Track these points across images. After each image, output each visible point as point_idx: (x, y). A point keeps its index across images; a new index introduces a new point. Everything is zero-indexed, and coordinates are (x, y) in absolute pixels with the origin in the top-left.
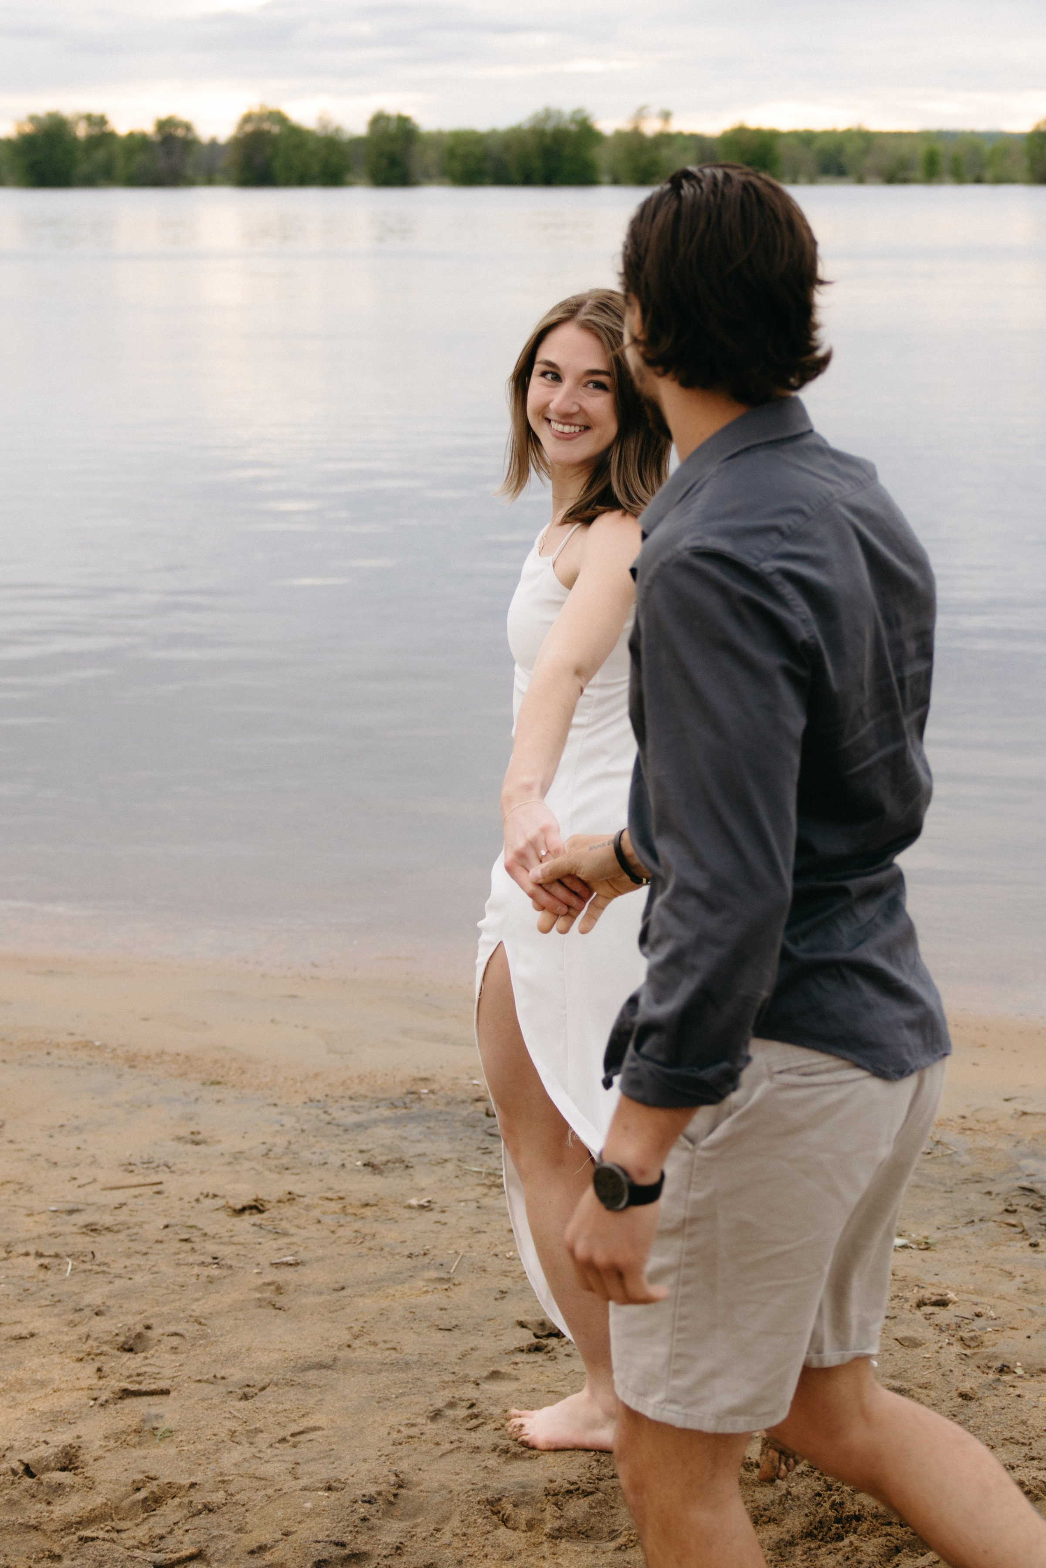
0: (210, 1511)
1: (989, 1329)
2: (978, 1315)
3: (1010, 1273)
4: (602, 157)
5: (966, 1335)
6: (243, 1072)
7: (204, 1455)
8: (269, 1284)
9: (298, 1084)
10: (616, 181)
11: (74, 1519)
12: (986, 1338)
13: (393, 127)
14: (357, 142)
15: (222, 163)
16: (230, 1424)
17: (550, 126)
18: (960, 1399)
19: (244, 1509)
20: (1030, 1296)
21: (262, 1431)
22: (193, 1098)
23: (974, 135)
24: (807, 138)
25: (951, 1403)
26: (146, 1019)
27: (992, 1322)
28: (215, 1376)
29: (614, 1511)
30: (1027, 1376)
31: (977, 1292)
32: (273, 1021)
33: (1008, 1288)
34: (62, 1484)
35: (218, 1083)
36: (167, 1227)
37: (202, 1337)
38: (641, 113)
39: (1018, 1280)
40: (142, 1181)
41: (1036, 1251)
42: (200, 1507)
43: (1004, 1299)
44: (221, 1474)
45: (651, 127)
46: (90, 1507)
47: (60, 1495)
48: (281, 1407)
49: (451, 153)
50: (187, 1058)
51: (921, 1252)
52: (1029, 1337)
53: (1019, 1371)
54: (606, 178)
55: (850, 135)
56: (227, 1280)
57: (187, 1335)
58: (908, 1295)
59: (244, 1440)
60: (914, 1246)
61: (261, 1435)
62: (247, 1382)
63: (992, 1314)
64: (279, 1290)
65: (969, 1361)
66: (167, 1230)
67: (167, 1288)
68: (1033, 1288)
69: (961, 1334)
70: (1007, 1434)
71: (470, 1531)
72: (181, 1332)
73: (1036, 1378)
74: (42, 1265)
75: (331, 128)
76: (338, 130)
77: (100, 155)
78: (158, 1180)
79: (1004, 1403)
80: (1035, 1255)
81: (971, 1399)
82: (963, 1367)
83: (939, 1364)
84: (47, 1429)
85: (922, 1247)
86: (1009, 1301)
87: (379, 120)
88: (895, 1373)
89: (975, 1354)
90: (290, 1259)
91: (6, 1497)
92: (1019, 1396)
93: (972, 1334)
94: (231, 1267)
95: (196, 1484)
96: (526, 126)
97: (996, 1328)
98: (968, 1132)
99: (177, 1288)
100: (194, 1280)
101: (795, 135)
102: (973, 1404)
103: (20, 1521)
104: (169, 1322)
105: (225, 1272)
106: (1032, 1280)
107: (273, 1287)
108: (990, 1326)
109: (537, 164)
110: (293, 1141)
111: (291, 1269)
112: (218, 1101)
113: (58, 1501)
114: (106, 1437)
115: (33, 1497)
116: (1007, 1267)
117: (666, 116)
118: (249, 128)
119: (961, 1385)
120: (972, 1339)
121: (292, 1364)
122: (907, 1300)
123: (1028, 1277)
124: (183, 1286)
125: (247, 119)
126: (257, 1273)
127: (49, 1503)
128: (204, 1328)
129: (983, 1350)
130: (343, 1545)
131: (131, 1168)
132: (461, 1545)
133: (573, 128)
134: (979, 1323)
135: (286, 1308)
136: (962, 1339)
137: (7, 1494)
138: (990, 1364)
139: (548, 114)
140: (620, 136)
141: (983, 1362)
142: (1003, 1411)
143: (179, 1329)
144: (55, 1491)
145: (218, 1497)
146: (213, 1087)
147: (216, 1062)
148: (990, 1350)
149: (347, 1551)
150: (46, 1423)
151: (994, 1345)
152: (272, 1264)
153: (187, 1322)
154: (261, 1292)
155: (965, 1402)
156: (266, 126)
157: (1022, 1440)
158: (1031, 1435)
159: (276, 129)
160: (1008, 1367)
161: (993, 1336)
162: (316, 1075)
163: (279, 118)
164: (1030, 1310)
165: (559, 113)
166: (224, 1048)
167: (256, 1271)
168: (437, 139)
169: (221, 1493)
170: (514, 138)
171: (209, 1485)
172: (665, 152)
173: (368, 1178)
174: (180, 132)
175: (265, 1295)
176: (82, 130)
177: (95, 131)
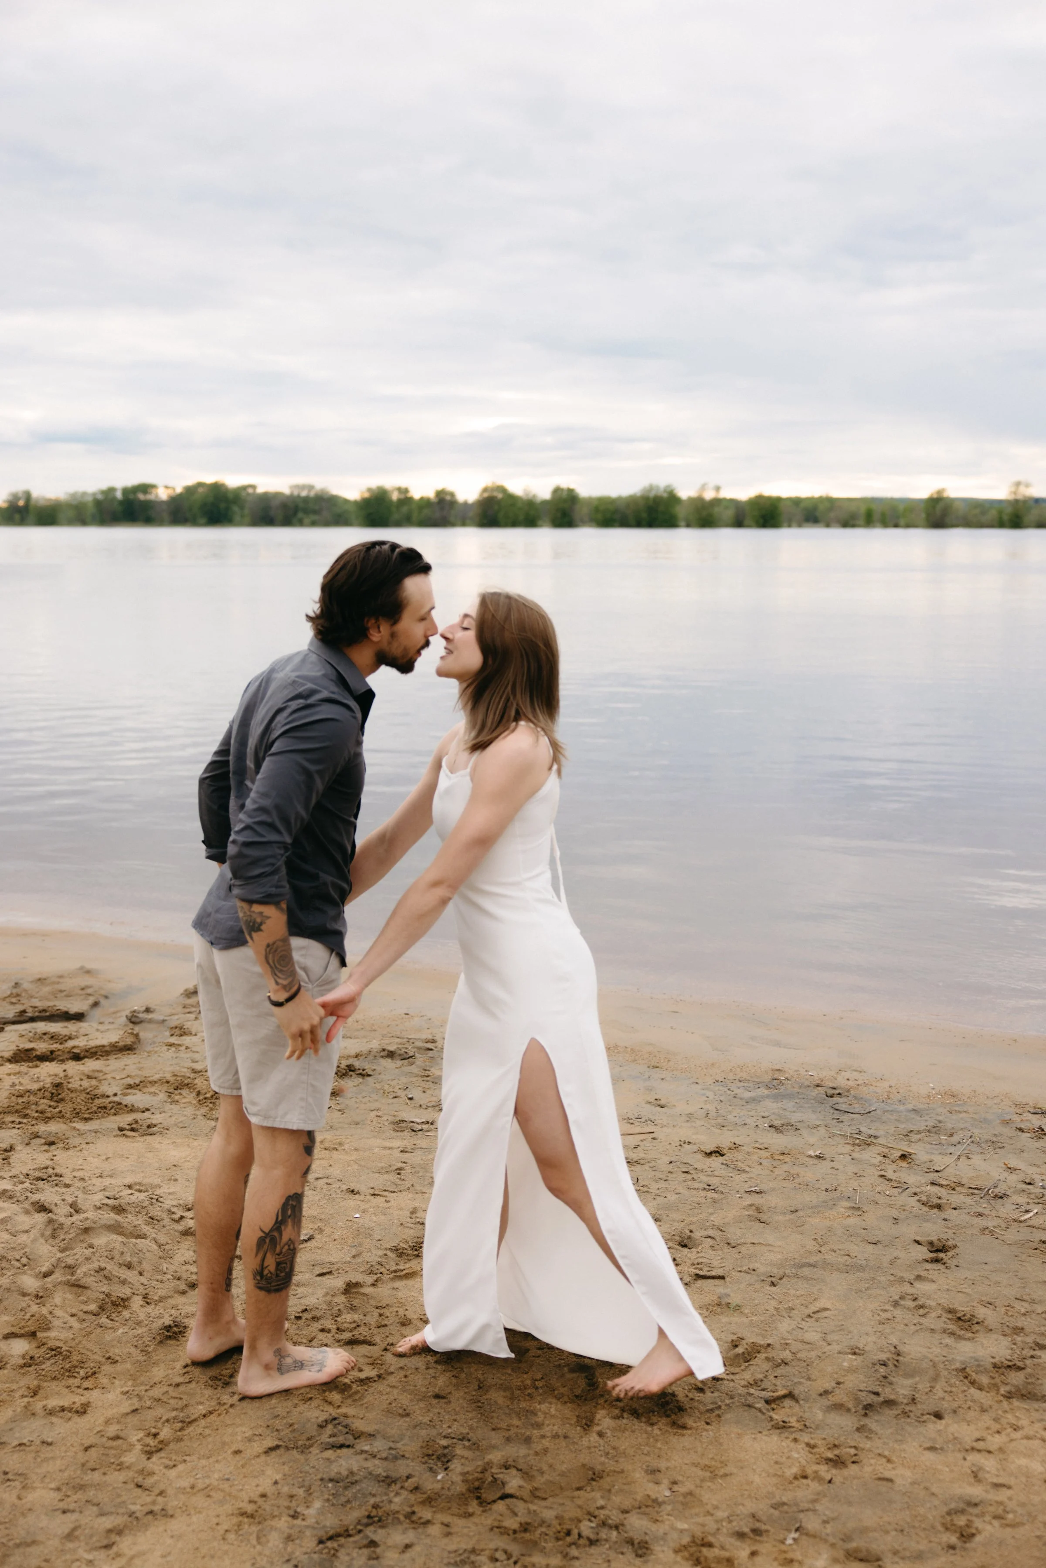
0: (785, 1364)
4: (681, 512)
6: (669, 1061)
7: (767, 1324)
8: (750, 1205)
9: (705, 1070)
10: (688, 525)
13: (565, 494)
14: (545, 502)
15: (471, 514)
16: (773, 1303)
17: (652, 494)
19: (805, 1364)
21: (794, 1309)
22: (647, 1076)
23: (892, 499)
24: (796, 502)
28: (748, 1269)
29: (1040, 1381)
32: (672, 1028)
35: (657, 1067)
36: (670, 1163)
38: (703, 487)
42: (778, 1361)
44: (782, 1338)
45: (709, 495)
48: (798, 1293)
49: (597, 510)
50: (632, 1049)
54: (683, 523)
55: (821, 499)
56: (723, 1201)
57: (717, 1238)
59: (784, 1314)
61: (794, 1312)
62: (769, 1274)
64: (758, 1210)
66: (671, 1165)
67: (690, 1205)
71: (954, 1389)
72: (711, 1235)
75: (531, 495)
76: (534, 496)
77: (405, 509)
78: (651, 1130)
87: (557, 491)
90: (755, 1189)
94: (722, 1193)
95: (769, 1344)
96: (639, 494)
99: (696, 1205)
100: (703, 1200)
101: (790, 499)
104: (702, 1229)
105: (722, 1196)
107: (754, 1208)
109: (644, 515)
110: (718, 1108)
111: (758, 1195)
112: (662, 1079)
117: (718, 489)
118: (486, 495)
121: (792, 1262)
124: (699, 1204)
125: (485, 490)
126: (740, 1198)
128: (725, 1233)
130: (877, 1394)
131: (631, 1121)
132: (951, 1399)
133: (665, 495)
135: (769, 1223)
139: (651, 488)
140: (691, 500)
143: (711, 1232)
145: (787, 1354)
146: (655, 1070)
147: (650, 1053)
149: (881, 1399)
152: (746, 1192)
153: (713, 1229)
154: (748, 1211)
156: (495, 494)
159: (500, 496)
162: (713, 1064)
163: (503, 490)
165: (658, 487)
166: (651, 1044)
167: (738, 1196)
168: (589, 501)
169: (788, 1352)
170: (632, 501)
171: (778, 1346)
172: (716, 510)
173: (775, 1135)
174: (448, 498)
175: (751, 1213)
176: (395, 496)
177: (402, 496)
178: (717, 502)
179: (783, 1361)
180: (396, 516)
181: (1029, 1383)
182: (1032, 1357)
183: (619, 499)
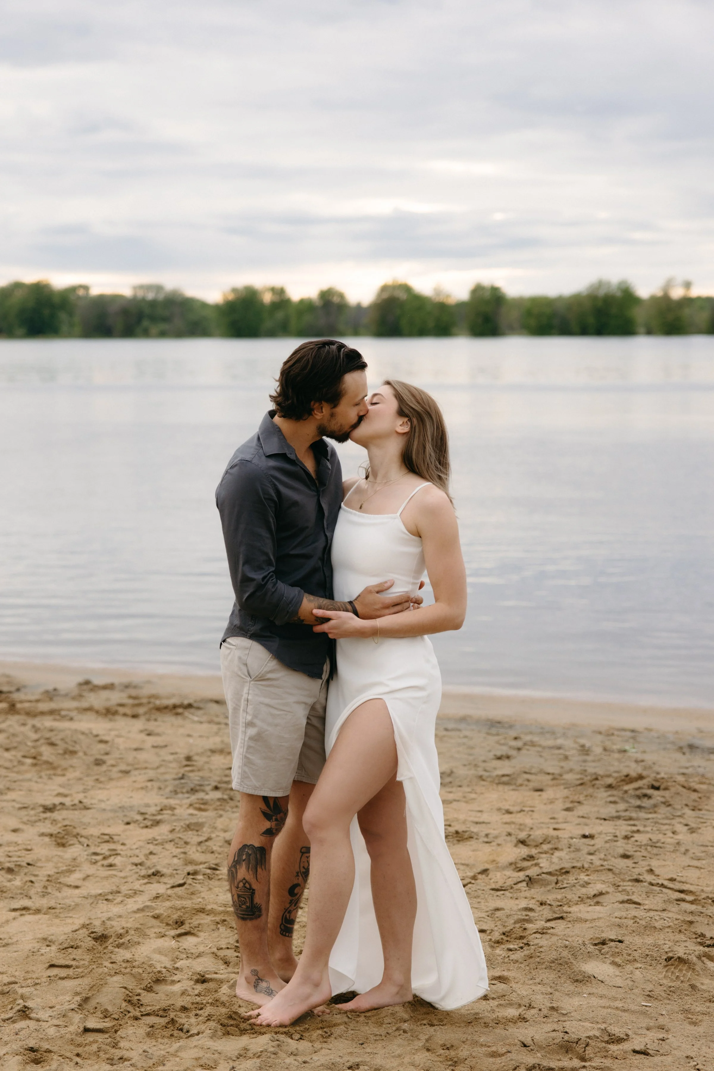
4: (639, 315)
10: (650, 332)
13: (487, 295)
14: (461, 305)
15: (366, 320)
17: (601, 292)
38: (668, 285)
45: (677, 293)
49: (529, 313)
54: (642, 330)
76: (448, 296)
87: (478, 290)
96: (585, 293)
109: (591, 320)
117: (688, 285)
118: (385, 296)
125: (384, 288)
133: (619, 294)
139: (600, 284)
140: (654, 299)
156: (398, 294)
159: (403, 296)
163: (407, 289)
165: (609, 283)
168: (519, 302)
170: (575, 301)
172: (687, 312)
174: (336, 300)
176: (267, 298)
177: (277, 299)
178: (687, 302)
180: (268, 324)
183: (560, 299)
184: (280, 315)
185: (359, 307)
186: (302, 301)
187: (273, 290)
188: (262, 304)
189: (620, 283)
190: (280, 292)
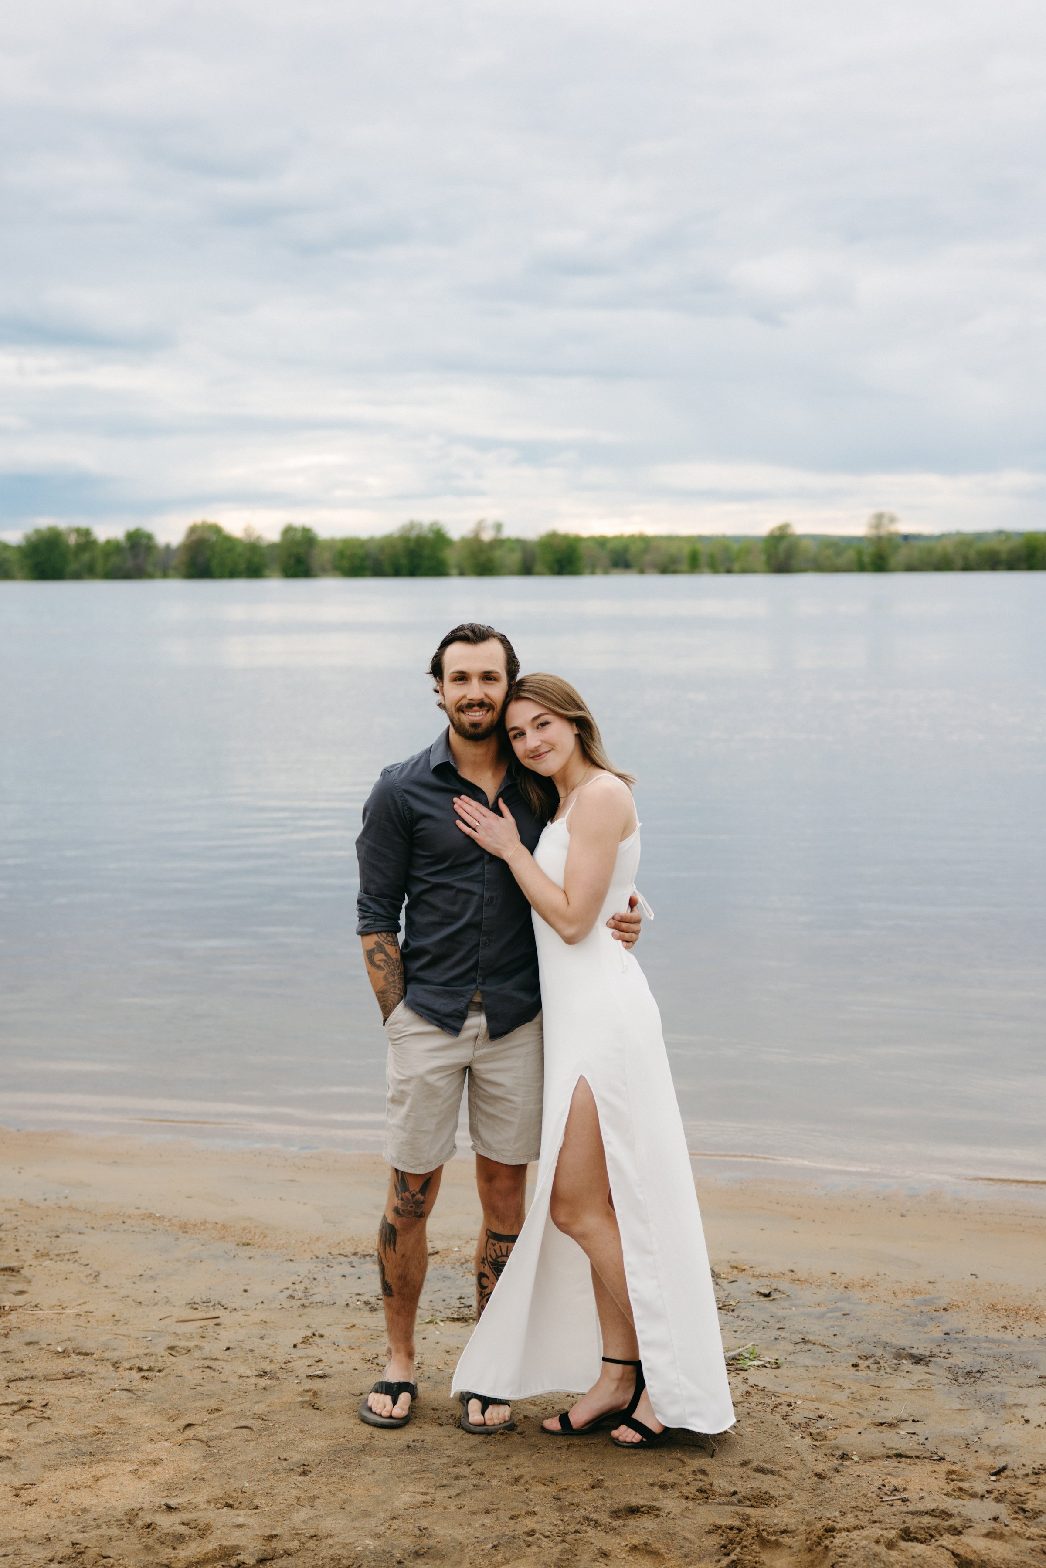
0: (289, 1555)
1: (830, 1427)
2: (821, 1417)
3: (841, 1386)
4: (451, 556)
5: (814, 1431)
6: (265, 1237)
7: (280, 1514)
8: (308, 1391)
9: (306, 1245)
10: (462, 573)
11: (194, 1560)
12: (828, 1434)
13: (299, 536)
14: (272, 546)
15: (175, 562)
16: (296, 1492)
17: (414, 534)
18: (816, 1478)
19: (313, 1554)
20: (857, 1403)
21: (318, 1498)
22: (232, 1255)
23: (723, 537)
24: (601, 542)
25: (810, 1481)
26: (189, 1197)
27: (831, 1422)
28: (279, 1458)
30: (861, 1462)
31: (818, 1400)
32: (281, 1199)
33: (840, 1397)
34: (183, 1534)
35: (248, 1244)
36: (228, 1349)
37: (266, 1429)
38: (479, 526)
39: (847, 1391)
40: (205, 1316)
41: (857, 1370)
42: (281, 1552)
43: (838, 1405)
44: (294, 1529)
45: (488, 535)
46: (205, 1551)
47: (182, 1542)
48: (330, 1481)
49: (341, 555)
50: (223, 1225)
51: (773, 1370)
52: (860, 1433)
53: (856, 1458)
54: (454, 571)
55: (633, 538)
56: (277, 1388)
57: (254, 1428)
58: (769, 1402)
59: (306, 1504)
60: (768, 1366)
61: (318, 1500)
62: (302, 1462)
63: (830, 1416)
64: (315, 1395)
65: (818, 1450)
66: (228, 1352)
67: (235, 1394)
68: (858, 1397)
69: (810, 1430)
70: (854, 1504)
72: (249, 1425)
73: (868, 1464)
74: (143, 1377)
75: (254, 537)
76: (259, 538)
78: (217, 1316)
79: (849, 1481)
80: (857, 1373)
81: (824, 1478)
82: (816, 1455)
83: (798, 1452)
84: (165, 1495)
85: (774, 1366)
86: (842, 1407)
87: (288, 531)
88: (765, 1459)
89: (822, 1445)
90: (320, 1373)
91: (144, 1544)
92: (859, 1476)
93: (818, 1430)
94: (278, 1379)
95: (277, 1535)
96: (397, 535)
97: (835, 1427)
98: (797, 1282)
99: (242, 1393)
100: (253, 1387)
101: (592, 539)
102: (826, 1482)
103: (157, 1561)
104: (240, 1419)
105: (274, 1382)
106: (857, 1392)
107: (310, 1393)
108: (831, 1425)
109: (404, 561)
110: (308, 1287)
111: (321, 1380)
112: (250, 1258)
113: (180, 1547)
114: (208, 1502)
115: (163, 1543)
116: (838, 1382)
117: (499, 526)
118: (194, 536)
119: (814, 1468)
120: (818, 1434)
121: (333, 1449)
122: (768, 1406)
123: (854, 1389)
124: (246, 1392)
125: (193, 530)
126: (297, 1383)
127: (174, 1548)
128: (266, 1422)
129: (828, 1442)
131: (195, 1306)
133: (431, 535)
134: (821, 1423)
135: (322, 1408)
136: (811, 1434)
137: (144, 1542)
138: (833, 1453)
139: (412, 525)
140: (465, 541)
141: (828, 1452)
142: (849, 1487)
143: (249, 1422)
144: (178, 1540)
145: (295, 1545)
146: (245, 1248)
147: (244, 1229)
148: (833, 1442)
150: (163, 1491)
151: (835, 1439)
152: (307, 1377)
153: (253, 1418)
154: (302, 1397)
155: (820, 1480)
156: (207, 535)
157: (865, 1509)
158: (871, 1505)
159: (213, 537)
160: (847, 1455)
161: (834, 1432)
162: (318, 1239)
163: (216, 529)
164: (858, 1413)
165: (421, 525)
166: (249, 1218)
167: (296, 1381)
168: (331, 544)
169: (296, 1541)
170: (387, 543)
171: (286, 1537)
172: (498, 553)
173: (367, 1314)
174: (144, 541)
175: (307, 1399)
176: (72, 540)
177: (82, 540)
178: (498, 543)
179: (285, 1552)
180: (73, 566)
181: (563, 1560)
182: (577, 1532)
183: (371, 540)
184: (86, 557)
185: (168, 548)
186: (108, 542)
187: (78, 531)
188: (68, 546)
189: (432, 525)
190: (86, 533)
